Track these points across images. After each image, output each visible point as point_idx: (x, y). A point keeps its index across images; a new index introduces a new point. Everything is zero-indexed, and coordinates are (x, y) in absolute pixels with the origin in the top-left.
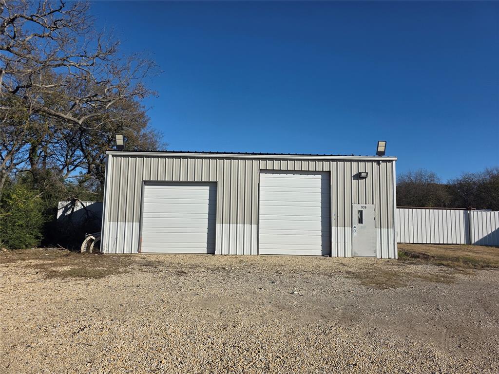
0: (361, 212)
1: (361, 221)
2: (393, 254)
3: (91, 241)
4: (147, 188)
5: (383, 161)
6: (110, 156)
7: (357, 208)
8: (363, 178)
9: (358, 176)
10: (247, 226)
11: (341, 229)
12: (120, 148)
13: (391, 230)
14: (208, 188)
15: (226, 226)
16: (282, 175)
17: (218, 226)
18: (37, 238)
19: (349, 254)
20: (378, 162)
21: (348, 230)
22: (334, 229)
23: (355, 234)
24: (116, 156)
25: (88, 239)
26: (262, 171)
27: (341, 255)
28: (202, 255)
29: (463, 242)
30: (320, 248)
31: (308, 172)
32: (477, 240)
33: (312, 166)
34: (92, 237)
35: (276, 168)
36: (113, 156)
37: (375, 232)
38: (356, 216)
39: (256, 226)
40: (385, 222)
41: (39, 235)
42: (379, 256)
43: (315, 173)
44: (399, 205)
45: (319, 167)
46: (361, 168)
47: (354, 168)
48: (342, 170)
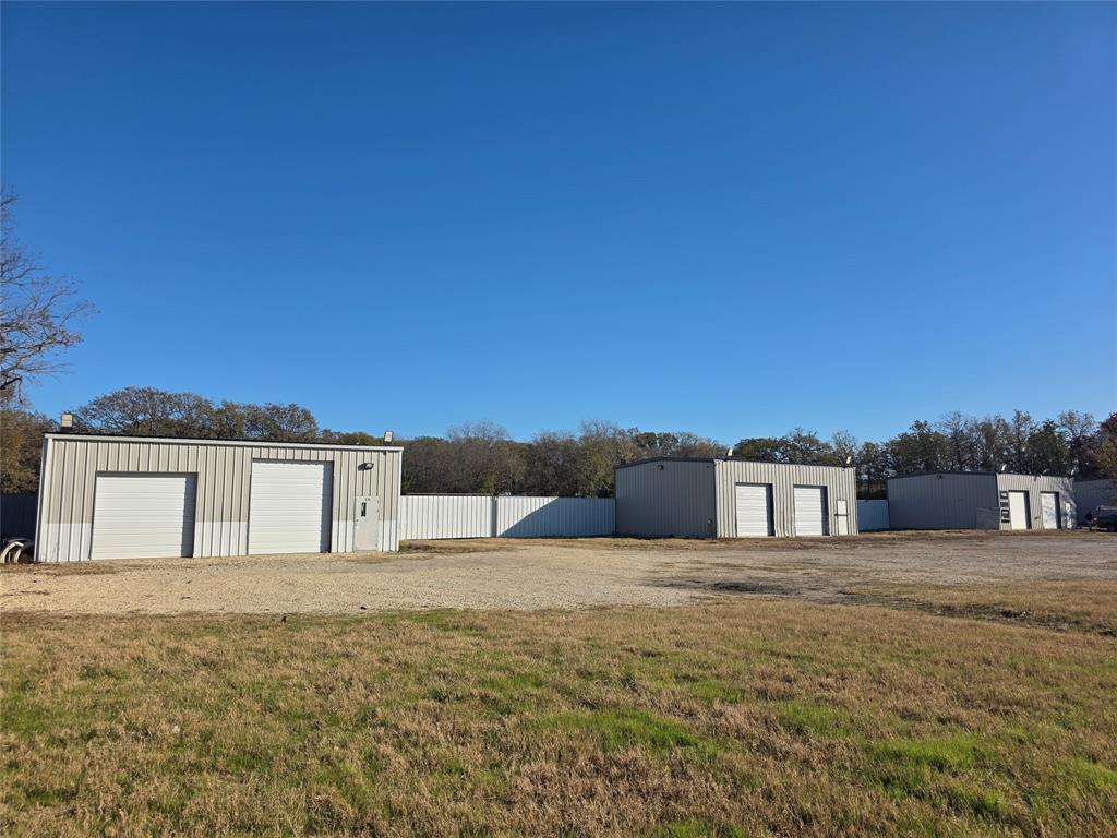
0: (364, 504)
1: (363, 514)
2: (394, 547)
3: (16, 548)
4: (102, 481)
6: (50, 441)
7: (360, 500)
8: (368, 469)
9: (364, 467)
10: (235, 524)
11: (342, 523)
12: (65, 431)
13: (393, 522)
14: (184, 479)
15: (208, 524)
16: (287, 465)
17: (198, 525)
19: (349, 549)
20: (385, 452)
21: (350, 523)
22: (335, 523)
23: (357, 528)
24: (58, 440)
25: (13, 545)
26: (255, 460)
27: (341, 550)
28: (177, 559)
29: (488, 535)
30: (319, 544)
31: (309, 462)
32: (502, 532)
34: (18, 543)
35: (272, 456)
36: (54, 440)
37: (378, 524)
38: (359, 509)
39: (246, 523)
40: (388, 513)
42: (380, 550)
43: (317, 462)
44: (403, 494)
45: (322, 456)
46: (367, 458)
47: (361, 458)
48: (347, 460)
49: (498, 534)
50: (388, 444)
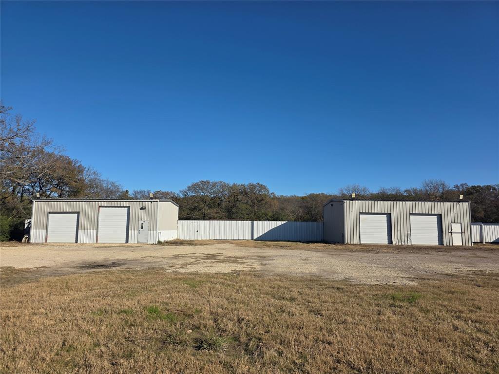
0: (142, 224)
1: (142, 228)
2: (155, 242)
4: (50, 215)
5: (153, 201)
7: (141, 222)
8: (144, 209)
9: (142, 209)
10: (92, 231)
11: (133, 232)
12: (38, 198)
13: (155, 232)
14: (77, 214)
15: (83, 231)
18: (7, 237)
19: (136, 242)
20: (151, 202)
21: (136, 232)
22: (130, 232)
23: (139, 233)
26: (100, 206)
27: (132, 242)
29: (249, 239)
30: (124, 240)
31: (120, 207)
32: (256, 237)
33: (122, 204)
34: (27, 236)
35: (106, 205)
36: (36, 201)
37: (148, 233)
38: (140, 226)
39: (96, 231)
40: (153, 228)
41: (8, 236)
42: (149, 243)
43: (125, 207)
45: (125, 204)
46: (144, 204)
47: (141, 205)
48: (135, 206)
49: (254, 239)
50: (152, 198)
